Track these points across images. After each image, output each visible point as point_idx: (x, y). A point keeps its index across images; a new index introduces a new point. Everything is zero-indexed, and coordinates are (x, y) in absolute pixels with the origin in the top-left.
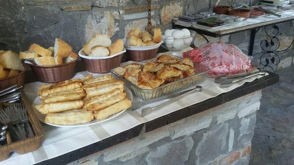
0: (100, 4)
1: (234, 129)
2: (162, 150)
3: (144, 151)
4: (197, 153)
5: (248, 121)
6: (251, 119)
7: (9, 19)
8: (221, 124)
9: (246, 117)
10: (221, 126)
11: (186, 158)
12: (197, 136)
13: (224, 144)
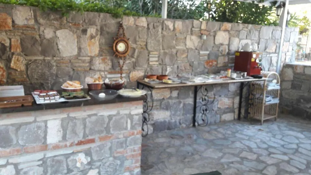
0: (94, 68)
1: (130, 119)
2: (94, 118)
3: (86, 116)
4: (111, 125)
5: (137, 117)
6: (139, 117)
7: (47, 72)
8: (122, 115)
9: (136, 115)
10: (122, 116)
11: (105, 126)
12: (110, 117)
13: (125, 125)
